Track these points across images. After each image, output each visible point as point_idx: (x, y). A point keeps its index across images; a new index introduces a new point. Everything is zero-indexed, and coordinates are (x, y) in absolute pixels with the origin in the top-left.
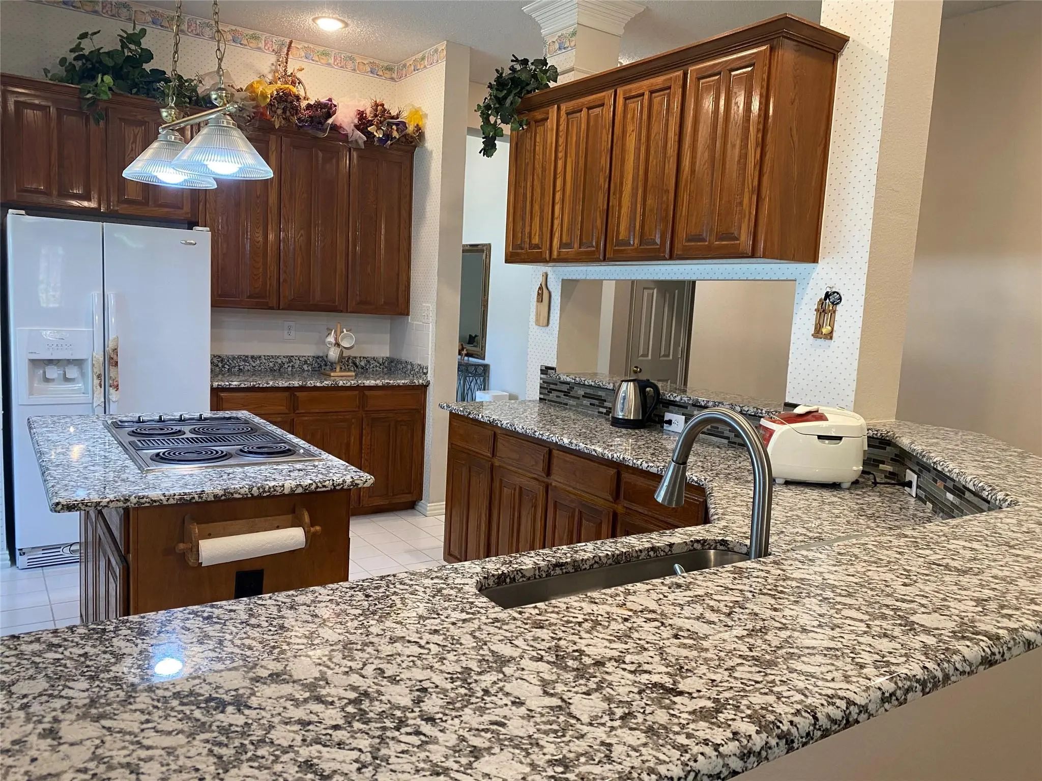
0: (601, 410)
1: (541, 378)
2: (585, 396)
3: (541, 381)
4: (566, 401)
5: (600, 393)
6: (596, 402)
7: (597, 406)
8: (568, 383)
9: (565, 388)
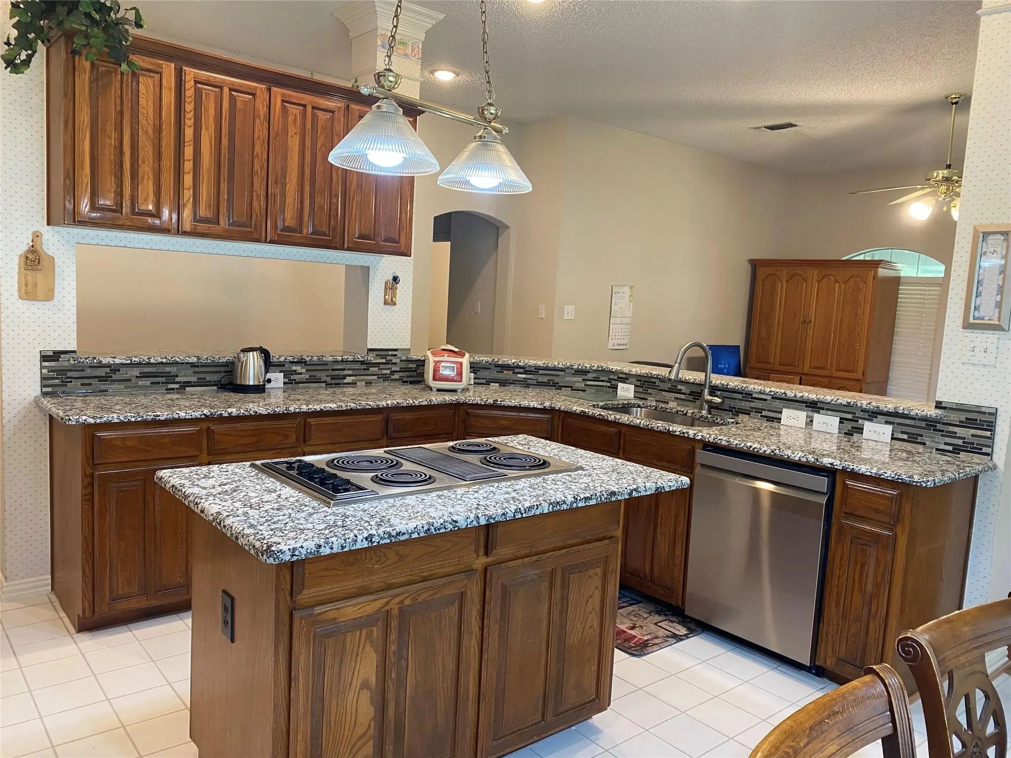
0: (171, 386)
1: (42, 368)
2: (144, 376)
3: (45, 371)
4: (102, 387)
5: (168, 369)
6: (163, 380)
7: (163, 383)
8: (108, 366)
9: (102, 372)
